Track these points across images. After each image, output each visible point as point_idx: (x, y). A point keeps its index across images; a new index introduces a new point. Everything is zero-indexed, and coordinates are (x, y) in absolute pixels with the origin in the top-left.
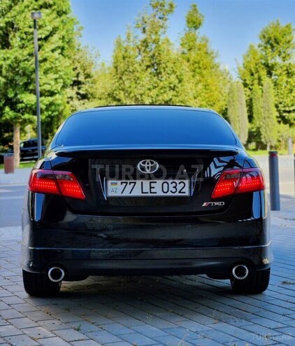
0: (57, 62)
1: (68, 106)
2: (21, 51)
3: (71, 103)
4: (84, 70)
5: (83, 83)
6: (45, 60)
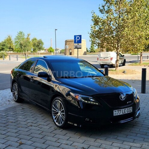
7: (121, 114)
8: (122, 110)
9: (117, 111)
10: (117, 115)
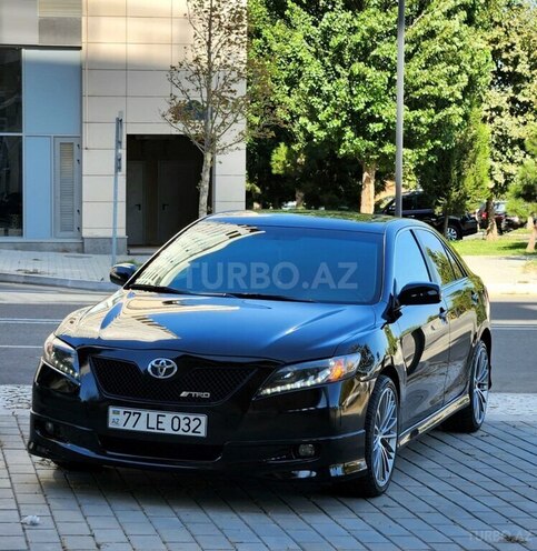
0: (456, 39)
1: (488, 128)
2: (381, 16)
3: (497, 120)
4: (530, 52)
5: (528, 79)
6: (431, 34)
7: (141, 427)
8: (144, 413)
9: (122, 410)
10: (121, 427)
